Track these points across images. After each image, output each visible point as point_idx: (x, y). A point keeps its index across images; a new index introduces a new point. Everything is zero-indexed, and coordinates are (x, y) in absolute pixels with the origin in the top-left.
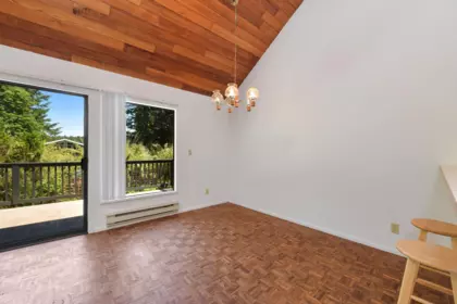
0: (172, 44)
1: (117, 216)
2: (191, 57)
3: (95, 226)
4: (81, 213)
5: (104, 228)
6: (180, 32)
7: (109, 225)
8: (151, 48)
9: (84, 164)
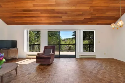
0: (96, 14)
1: (82, 56)
2: (101, 16)
3: (78, 57)
4: (75, 54)
5: (79, 58)
6: (98, 11)
7: (80, 57)
8: (89, 17)
9: (75, 44)
